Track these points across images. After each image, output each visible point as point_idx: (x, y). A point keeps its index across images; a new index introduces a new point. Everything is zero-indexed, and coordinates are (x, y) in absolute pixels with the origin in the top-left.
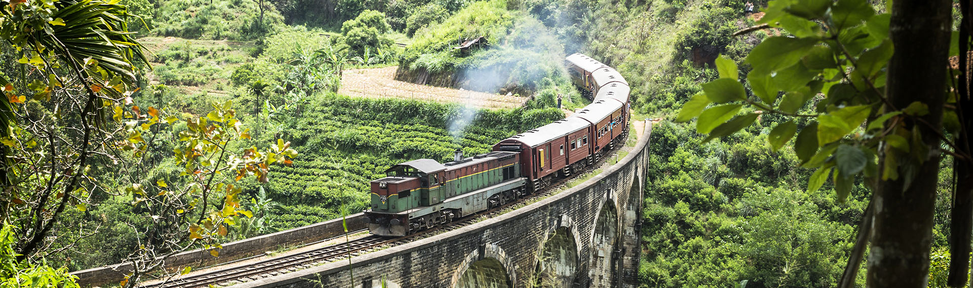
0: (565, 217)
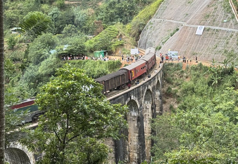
0: (132, 96)
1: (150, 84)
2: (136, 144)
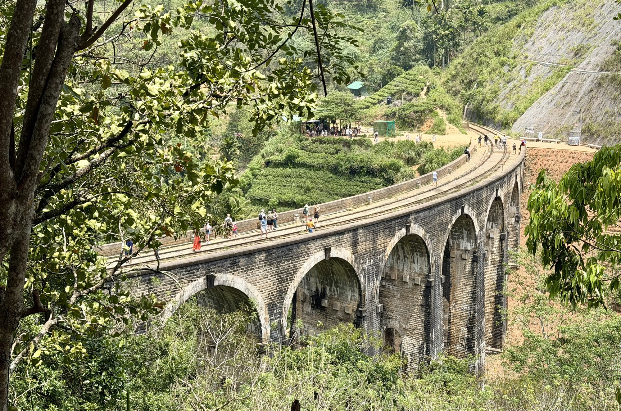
0: (466, 207)
1: (502, 186)
2: (466, 308)
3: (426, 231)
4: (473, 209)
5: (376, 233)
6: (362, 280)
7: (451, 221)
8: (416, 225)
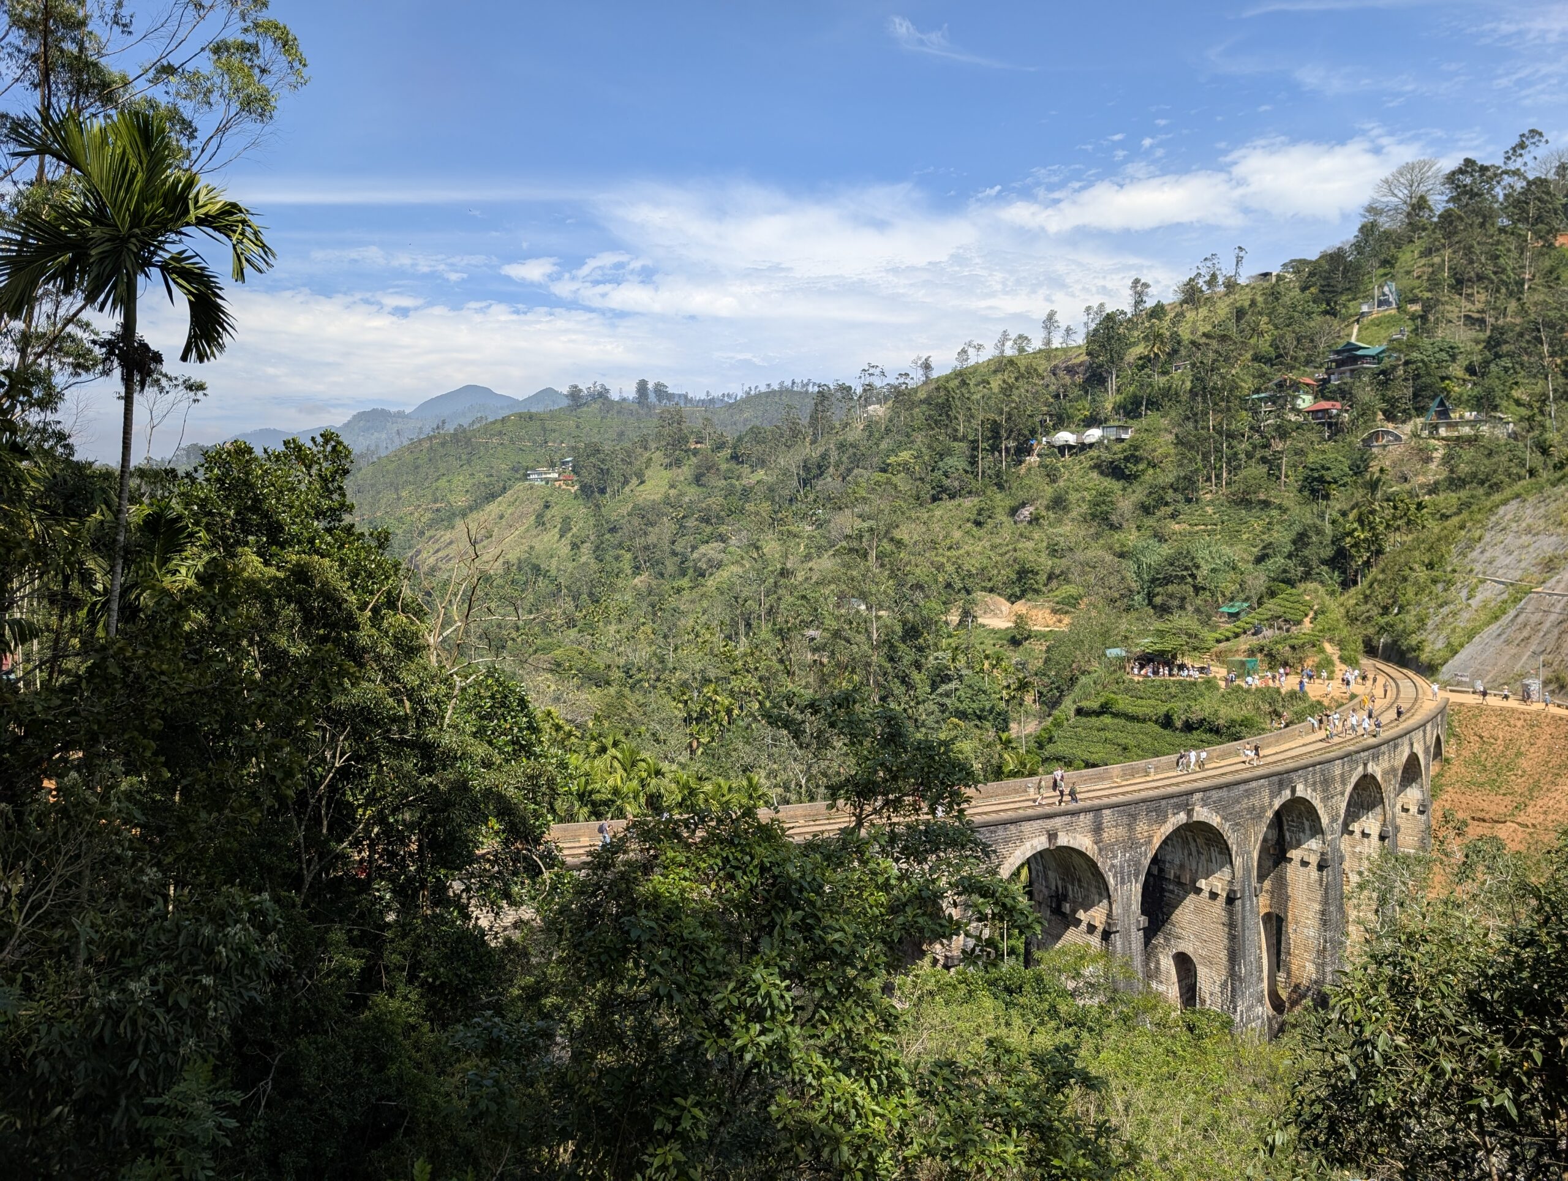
0: (1300, 786)
1: (1375, 757)
2: (1312, 934)
3: (1223, 818)
4: (1314, 790)
5: (1133, 817)
6: (1111, 881)
7: (1271, 805)
8: (1205, 809)
